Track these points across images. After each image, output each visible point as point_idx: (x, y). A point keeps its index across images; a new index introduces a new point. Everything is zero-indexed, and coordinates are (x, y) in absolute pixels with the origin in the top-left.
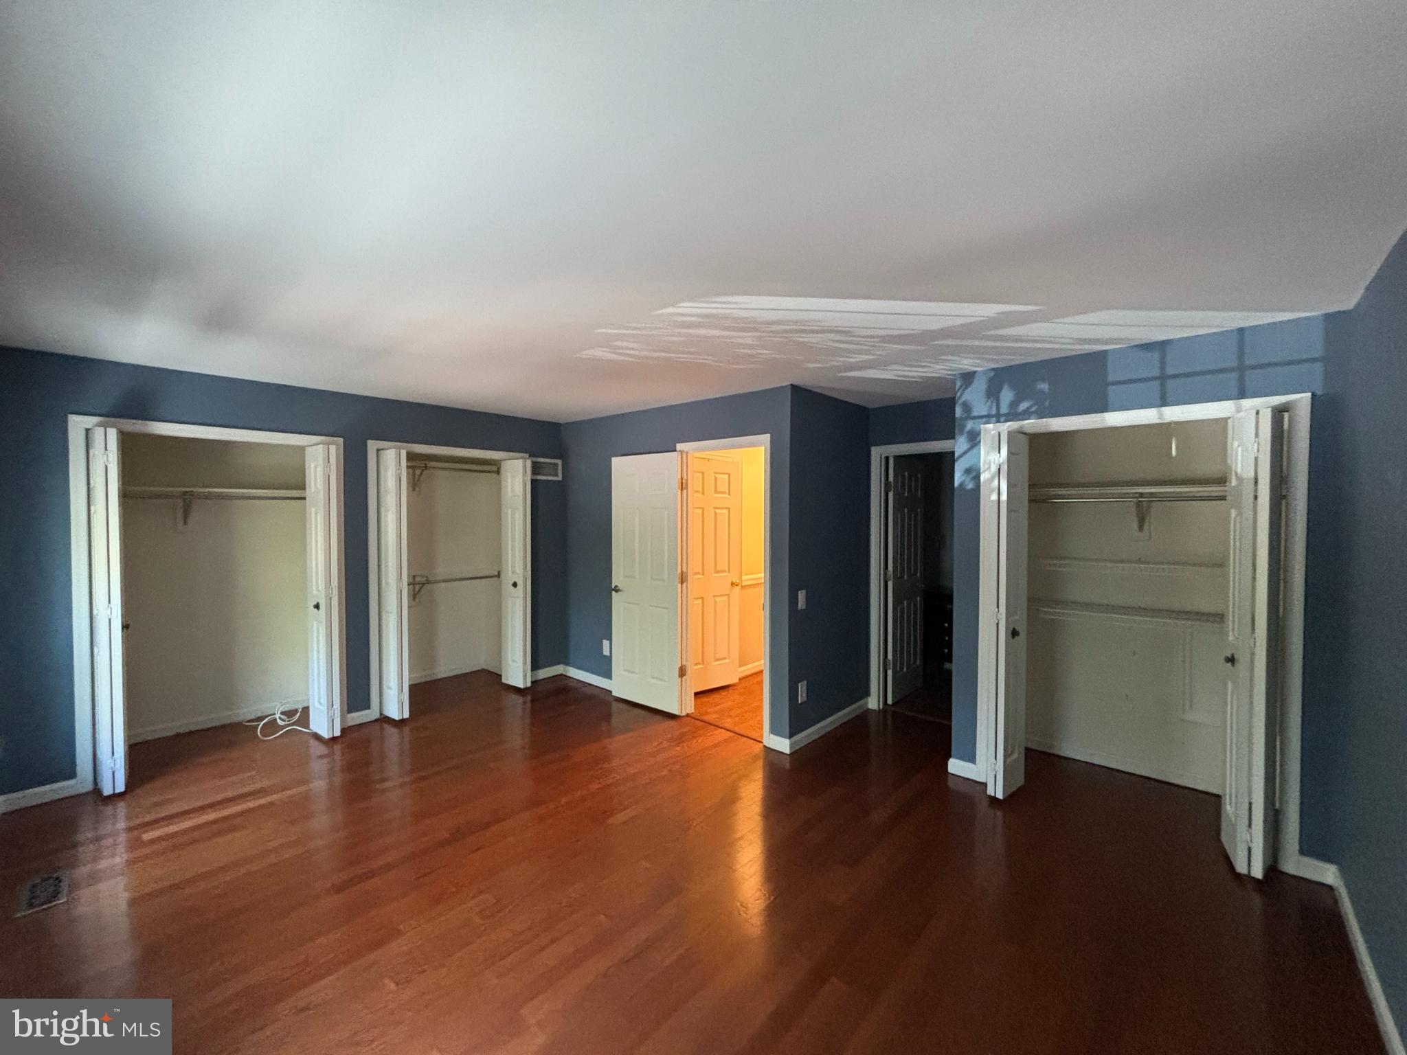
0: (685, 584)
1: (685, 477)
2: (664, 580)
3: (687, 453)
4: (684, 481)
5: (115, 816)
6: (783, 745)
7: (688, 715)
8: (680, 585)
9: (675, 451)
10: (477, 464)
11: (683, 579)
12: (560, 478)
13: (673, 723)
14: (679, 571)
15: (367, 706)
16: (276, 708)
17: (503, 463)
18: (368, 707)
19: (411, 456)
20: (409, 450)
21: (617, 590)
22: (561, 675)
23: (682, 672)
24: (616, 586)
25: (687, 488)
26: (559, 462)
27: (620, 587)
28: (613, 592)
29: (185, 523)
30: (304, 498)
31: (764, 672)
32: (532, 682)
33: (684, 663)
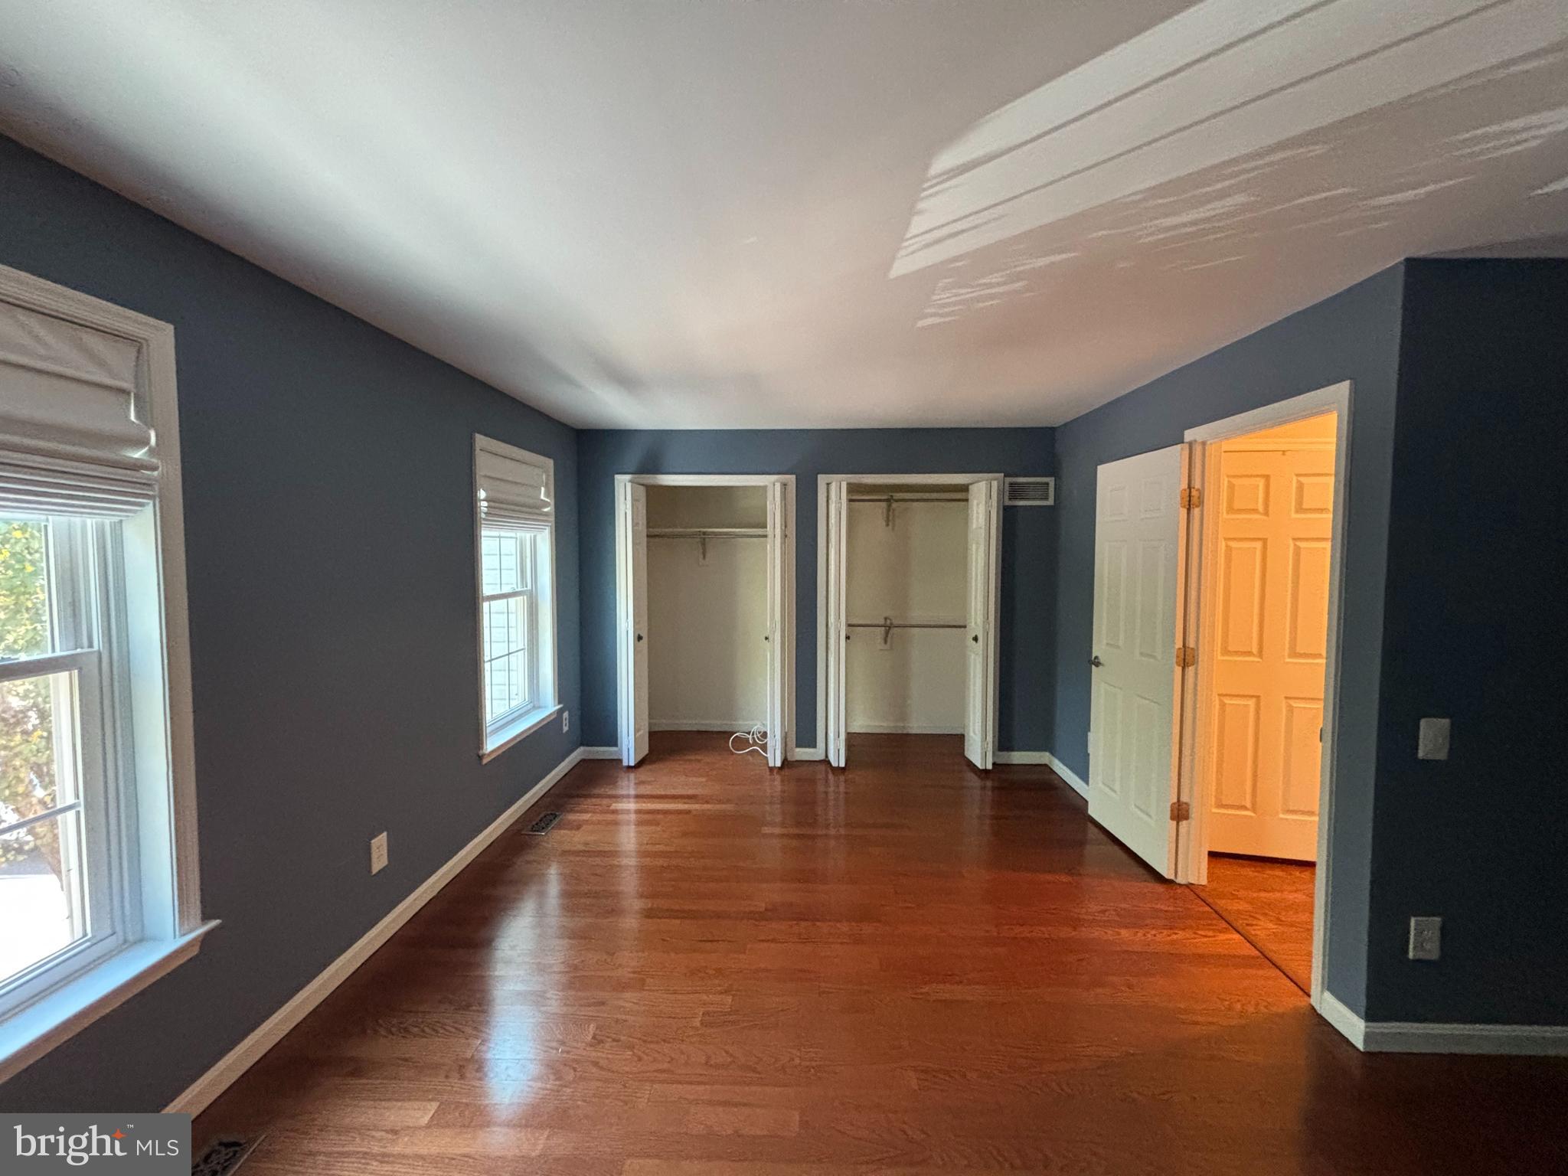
0: (1190, 670)
1: (1197, 484)
2: (1154, 657)
3: (1204, 444)
4: (1194, 493)
5: (629, 786)
6: (1353, 1027)
7: (1189, 886)
8: (1178, 670)
9: (1183, 442)
10: (937, 492)
11: (1187, 659)
12: (1050, 502)
13: (1160, 888)
14: (1179, 644)
15: (813, 744)
16: (756, 727)
17: (970, 487)
18: (814, 746)
19: (853, 489)
20: (849, 481)
21: (1098, 664)
22: (1046, 765)
23: (1180, 813)
24: (1096, 658)
25: (1201, 503)
26: (1051, 481)
27: (1102, 660)
28: (1093, 666)
29: (704, 557)
30: (766, 536)
31: (1317, 867)
32: (994, 764)
33: (1184, 799)
